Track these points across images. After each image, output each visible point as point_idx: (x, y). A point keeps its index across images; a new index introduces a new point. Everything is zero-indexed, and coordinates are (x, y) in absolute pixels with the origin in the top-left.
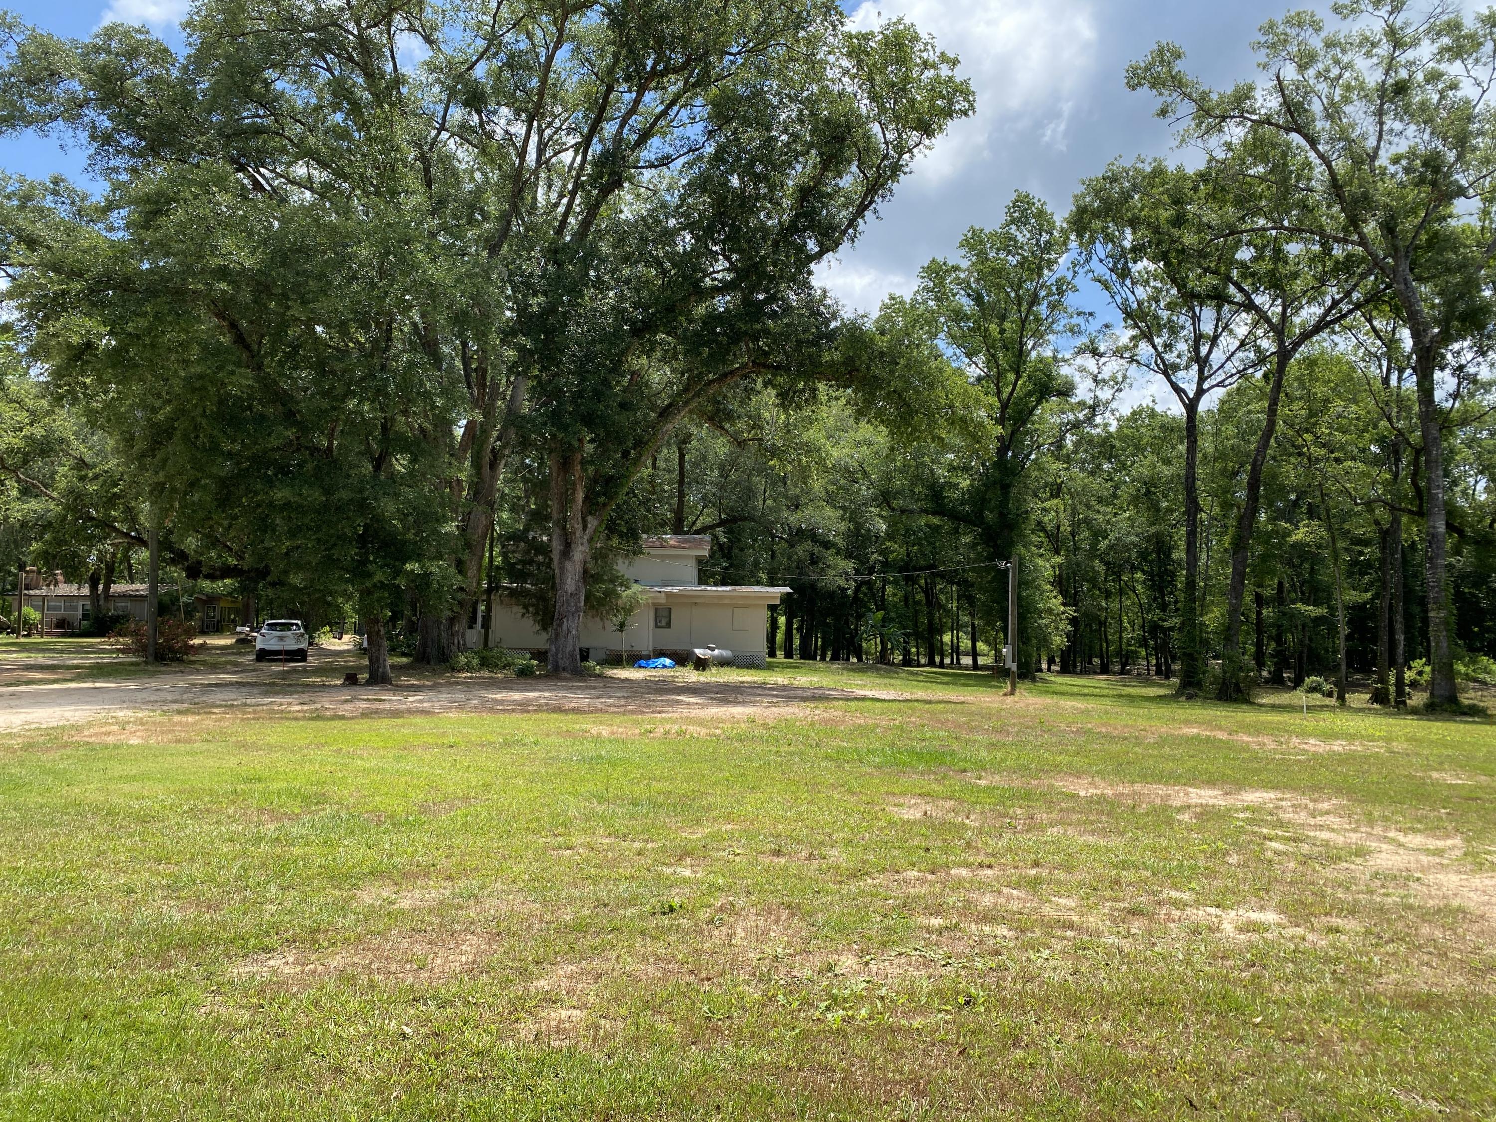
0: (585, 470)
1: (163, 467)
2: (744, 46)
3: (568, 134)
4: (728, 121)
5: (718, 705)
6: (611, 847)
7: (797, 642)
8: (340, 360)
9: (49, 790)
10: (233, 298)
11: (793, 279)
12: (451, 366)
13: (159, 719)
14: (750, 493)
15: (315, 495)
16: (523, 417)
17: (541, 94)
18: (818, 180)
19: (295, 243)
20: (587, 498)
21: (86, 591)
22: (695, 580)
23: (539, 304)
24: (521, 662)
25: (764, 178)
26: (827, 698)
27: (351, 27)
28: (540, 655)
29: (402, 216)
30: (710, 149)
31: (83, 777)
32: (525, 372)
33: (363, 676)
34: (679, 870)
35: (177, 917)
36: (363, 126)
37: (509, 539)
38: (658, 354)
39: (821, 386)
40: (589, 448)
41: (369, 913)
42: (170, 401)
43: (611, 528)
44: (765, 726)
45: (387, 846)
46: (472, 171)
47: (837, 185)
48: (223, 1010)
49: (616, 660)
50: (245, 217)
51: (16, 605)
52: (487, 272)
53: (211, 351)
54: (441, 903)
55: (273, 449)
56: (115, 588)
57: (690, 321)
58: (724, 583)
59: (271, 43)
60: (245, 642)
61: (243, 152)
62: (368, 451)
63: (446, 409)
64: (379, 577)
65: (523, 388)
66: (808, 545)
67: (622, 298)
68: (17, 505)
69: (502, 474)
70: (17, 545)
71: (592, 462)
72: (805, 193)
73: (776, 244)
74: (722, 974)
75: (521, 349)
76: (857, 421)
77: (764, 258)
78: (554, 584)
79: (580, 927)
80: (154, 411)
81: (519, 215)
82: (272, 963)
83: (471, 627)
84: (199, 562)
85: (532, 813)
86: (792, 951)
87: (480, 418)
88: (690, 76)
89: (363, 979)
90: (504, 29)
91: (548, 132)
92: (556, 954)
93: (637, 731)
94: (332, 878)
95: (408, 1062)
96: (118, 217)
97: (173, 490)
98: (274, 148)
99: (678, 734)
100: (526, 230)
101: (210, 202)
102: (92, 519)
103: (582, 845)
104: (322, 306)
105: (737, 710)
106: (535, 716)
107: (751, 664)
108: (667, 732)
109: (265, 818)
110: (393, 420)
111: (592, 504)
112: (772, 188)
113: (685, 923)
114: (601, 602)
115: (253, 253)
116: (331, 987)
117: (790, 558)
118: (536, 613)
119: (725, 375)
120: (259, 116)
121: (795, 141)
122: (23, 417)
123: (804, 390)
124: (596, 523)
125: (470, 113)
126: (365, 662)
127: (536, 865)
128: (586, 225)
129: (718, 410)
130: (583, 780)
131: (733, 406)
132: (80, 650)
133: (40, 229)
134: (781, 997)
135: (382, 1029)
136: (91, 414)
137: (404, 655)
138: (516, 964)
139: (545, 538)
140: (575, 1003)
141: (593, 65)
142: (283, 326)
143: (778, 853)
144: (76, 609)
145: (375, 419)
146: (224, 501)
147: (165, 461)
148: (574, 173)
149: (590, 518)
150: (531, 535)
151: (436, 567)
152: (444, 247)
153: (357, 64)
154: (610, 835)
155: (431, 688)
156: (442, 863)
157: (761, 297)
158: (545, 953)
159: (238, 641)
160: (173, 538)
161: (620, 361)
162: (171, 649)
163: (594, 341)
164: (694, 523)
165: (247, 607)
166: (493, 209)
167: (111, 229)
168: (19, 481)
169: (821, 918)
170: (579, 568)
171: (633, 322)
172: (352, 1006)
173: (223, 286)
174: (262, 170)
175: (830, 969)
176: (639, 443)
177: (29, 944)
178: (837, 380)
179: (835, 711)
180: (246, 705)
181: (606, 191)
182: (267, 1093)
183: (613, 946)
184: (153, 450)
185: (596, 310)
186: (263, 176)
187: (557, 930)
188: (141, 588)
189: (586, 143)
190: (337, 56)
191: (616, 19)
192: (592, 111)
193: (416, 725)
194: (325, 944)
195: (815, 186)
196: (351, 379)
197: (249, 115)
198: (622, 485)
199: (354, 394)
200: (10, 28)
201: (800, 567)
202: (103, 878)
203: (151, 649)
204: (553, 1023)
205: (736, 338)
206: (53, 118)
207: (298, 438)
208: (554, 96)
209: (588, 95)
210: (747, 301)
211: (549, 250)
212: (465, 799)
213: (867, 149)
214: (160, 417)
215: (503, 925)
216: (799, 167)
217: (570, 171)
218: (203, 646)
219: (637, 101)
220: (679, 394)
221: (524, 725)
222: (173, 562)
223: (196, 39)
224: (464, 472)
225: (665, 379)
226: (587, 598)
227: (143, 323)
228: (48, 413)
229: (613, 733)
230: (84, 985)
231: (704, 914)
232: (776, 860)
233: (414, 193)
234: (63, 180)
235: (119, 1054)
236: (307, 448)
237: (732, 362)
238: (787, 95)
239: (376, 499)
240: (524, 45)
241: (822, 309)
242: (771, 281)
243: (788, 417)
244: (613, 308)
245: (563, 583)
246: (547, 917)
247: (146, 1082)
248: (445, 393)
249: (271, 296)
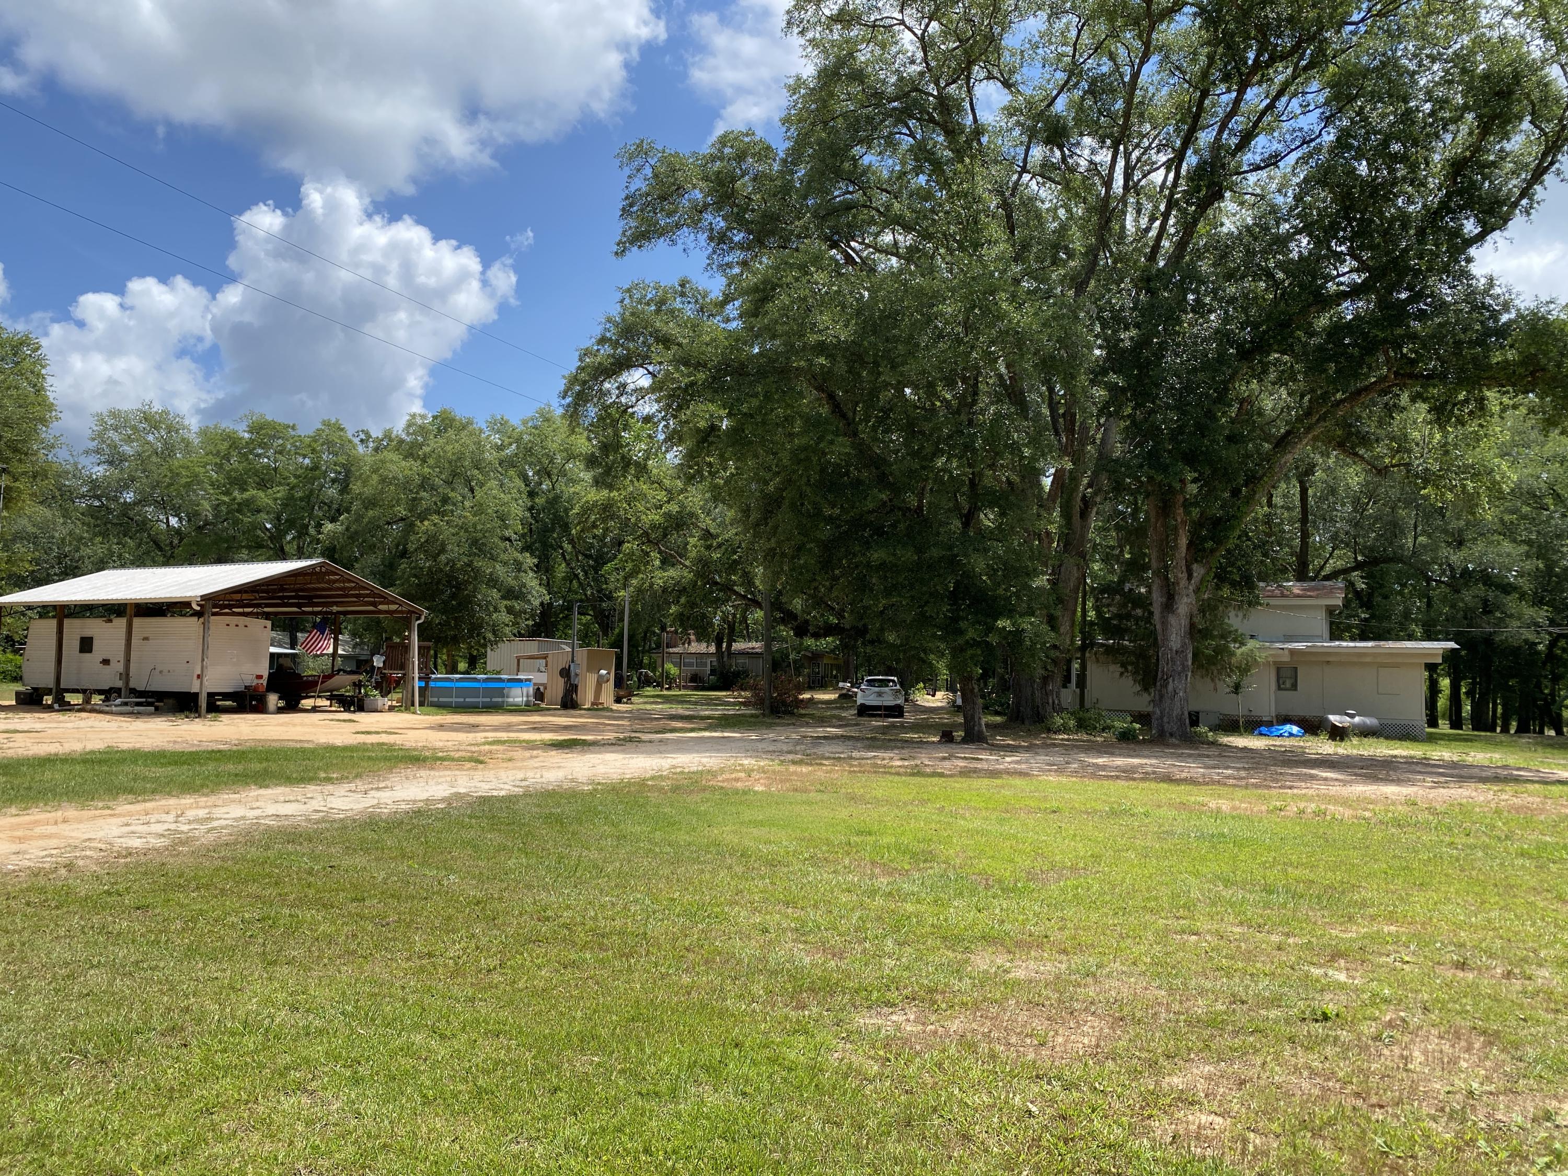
0: (1188, 513)
1: (774, 534)
2: (1370, 10)
3: (1158, 152)
4: (1351, 99)
5: (1364, 783)
6: (1244, 938)
7: (1467, 708)
8: (926, 419)
9: (694, 830)
10: (830, 371)
11: (1446, 269)
12: (1039, 414)
13: (777, 768)
14: (1394, 529)
15: (908, 555)
16: (1117, 461)
17: (1127, 115)
18: (1477, 149)
19: (884, 311)
20: (1190, 545)
21: (713, 649)
22: (1326, 634)
23: (1132, 338)
24: (1120, 725)
25: (1403, 158)
26: (1517, 780)
27: (932, 89)
28: (1143, 718)
29: (985, 267)
30: (1329, 137)
31: (720, 819)
32: (1117, 412)
33: (959, 734)
34: (1330, 972)
35: (807, 960)
36: (945, 184)
37: (1102, 591)
38: (1272, 376)
39: (1491, 395)
40: (1193, 489)
41: (984, 980)
42: (779, 473)
43: (1221, 578)
44: (1431, 810)
45: (997, 911)
46: (1056, 209)
47: (1502, 150)
48: (853, 1058)
49: (1232, 726)
50: (838, 292)
51: (659, 661)
52: (1074, 312)
53: (813, 423)
54: (1057, 977)
55: (870, 512)
56: (738, 646)
57: (1312, 334)
58: (1363, 637)
59: (857, 120)
60: (846, 697)
61: (836, 230)
62: (957, 507)
63: (1033, 459)
64: (971, 634)
65: (1114, 429)
66: (1480, 590)
67: (1226, 320)
68: (658, 573)
69: (1094, 522)
70: (660, 608)
71: (1196, 504)
72: (1457, 167)
73: (1421, 232)
74: (1398, 1103)
75: (1112, 388)
76: (1545, 432)
77: (1406, 250)
78: (1156, 639)
79: (1214, 1022)
80: (766, 483)
81: (1106, 246)
82: (894, 1018)
83: (1065, 686)
84: (807, 621)
85: (1148, 889)
86: (1492, 1088)
87: (1069, 466)
88: (1301, 58)
89: (984, 1048)
90: (1085, 56)
91: (1135, 154)
92: (1190, 1050)
93: (1264, 808)
94: (945, 939)
95: (1037, 1141)
96: (732, 309)
97: (783, 555)
98: (863, 221)
99: (1316, 814)
100: (1115, 262)
101: (809, 282)
102: (716, 583)
103: (1209, 931)
104: (910, 369)
105: (1390, 790)
106: (1142, 785)
107: (1405, 734)
108: (1303, 812)
109: (877, 871)
110: (981, 474)
111: (1197, 551)
112: (1413, 167)
113: (1344, 1035)
114: (1212, 661)
115: (846, 326)
116: (952, 1050)
117: (1453, 606)
118: (1135, 673)
119: (1359, 392)
120: (851, 193)
121: (1441, 108)
122: (662, 496)
123: (1467, 401)
124: (1202, 571)
125: (1051, 150)
126: (961, 720)
127: (1158, 948)
128: (1181, 246)
129: (1350, 434)
130: (1203, 859)
131: (1370, 427)
132: (709, 702)
133: (672, 329)
134: (1481, 1143)
135: (1006, 1102)
136: (714, 488)
137: (997, 713)
138: (1144, 1055)
139: (1143, 590)
140: (1215, 1108)
141: (1184, 73)
142: (874, 393)
143: (1462, 966)
144: (705, 665)
145: (964, 474)
146: (826, 564)
147: (776, 527)
148: (1167, 192)
149: (1195, 566)
150: (1127, 586)
151: (1028, 624)
152: (1029, 292)
153: (937, 123)
154: (1241, 924)
155: (1028, 749)
156: (1056, 936)
157: (1403, 296)
158: (1176, 1046)
159: (840, 696)
160: (784, 599)
161: (1226, 389)
162: (784, 703)
163: (1195, 369)
164: (1322, 568)
165: (847, 663)
166: (1078, 245)
167: (728, 320)
168: (660, 552)
169: (1531, 1053)
170: (1184, 622)
171: (1240, 347)
172: (975, 1074)
173: (822, 360)
174: (853, 244)
175: (1548, 1117)
176: (1252, 479)
177: (686, 971)
178: (1513, 385)
179: (1530, 796)
180: (851, 758)
181: (1203, 206)
182: (900, 1148)
183: (1256, 1051)
184: (766, 519)
185: (1196, 337)
186: (853, 249)
187: (1188, 1023)
188: (756, 646)
189: (1180, 156)
190: (918, 120)
191: (1209, 17)
192: (1184, 122)
193: (1015, 787)
194: (944, 1006)
195: (1472, 156)
196: (939, 437)
197: (840, 193)
198: (1233, 528)
199: (942, 452)
200: (646, 154)
201: (1469, 616)
202: (741, 915)
203: (767, 702)
204: (1193, 1128)
205: (1370, 347)
206: (678, 226)
207: (891, 500)
208: (1141, 115)
209: (1179, 107)
210: (1383, 304)
211: (1141, 279)
212: (1074, 869)
213: (1544, 100)
214: (771, 488)
215: (1126, 1011)
216: (1448, 138)
217: (1161, 191)
218: (811, 700)
219: (1237, 101)
220: (1299, 419)
221: (1132, 794)
222: (783, 621)
223: (793, 132)
224: (1054, 523)
225: (1282, 404)
226: (1195, 656)
227: (755, 402)
228: (682, 491)
229: (1234, 808)
230: (733, 1015)
231: (1367, 1029)
232: (1461, 974)
233: (996, 242)
234: (688, 282)
235: (767, 1086)
236: (899, 509)
237: (1367, 376)
238: (1427, 56)
239: (966, 555)
240: (1106, 67)
241: (1488, 300)
242: (1415, 276)
243: (1445, 435)
244: (1217, 331)
245: (1166, 639)
246: (1176, 1007)
247: (791, 1117)
248: (1034, 441)
249: (863, 364)
